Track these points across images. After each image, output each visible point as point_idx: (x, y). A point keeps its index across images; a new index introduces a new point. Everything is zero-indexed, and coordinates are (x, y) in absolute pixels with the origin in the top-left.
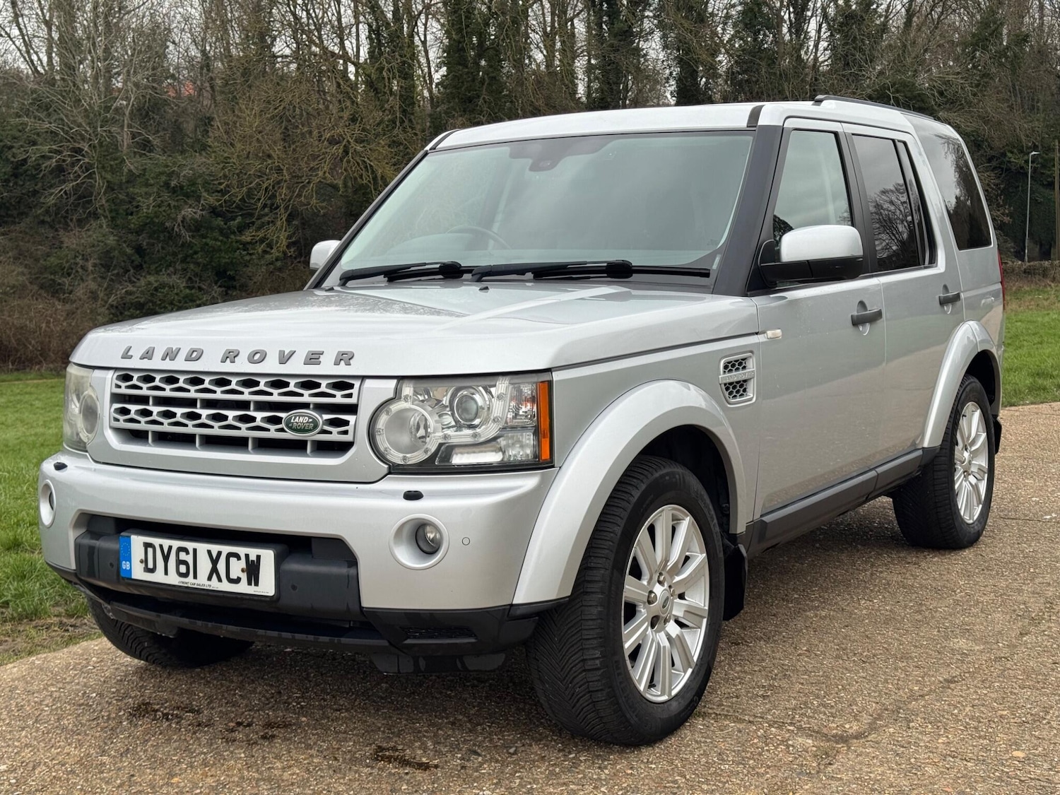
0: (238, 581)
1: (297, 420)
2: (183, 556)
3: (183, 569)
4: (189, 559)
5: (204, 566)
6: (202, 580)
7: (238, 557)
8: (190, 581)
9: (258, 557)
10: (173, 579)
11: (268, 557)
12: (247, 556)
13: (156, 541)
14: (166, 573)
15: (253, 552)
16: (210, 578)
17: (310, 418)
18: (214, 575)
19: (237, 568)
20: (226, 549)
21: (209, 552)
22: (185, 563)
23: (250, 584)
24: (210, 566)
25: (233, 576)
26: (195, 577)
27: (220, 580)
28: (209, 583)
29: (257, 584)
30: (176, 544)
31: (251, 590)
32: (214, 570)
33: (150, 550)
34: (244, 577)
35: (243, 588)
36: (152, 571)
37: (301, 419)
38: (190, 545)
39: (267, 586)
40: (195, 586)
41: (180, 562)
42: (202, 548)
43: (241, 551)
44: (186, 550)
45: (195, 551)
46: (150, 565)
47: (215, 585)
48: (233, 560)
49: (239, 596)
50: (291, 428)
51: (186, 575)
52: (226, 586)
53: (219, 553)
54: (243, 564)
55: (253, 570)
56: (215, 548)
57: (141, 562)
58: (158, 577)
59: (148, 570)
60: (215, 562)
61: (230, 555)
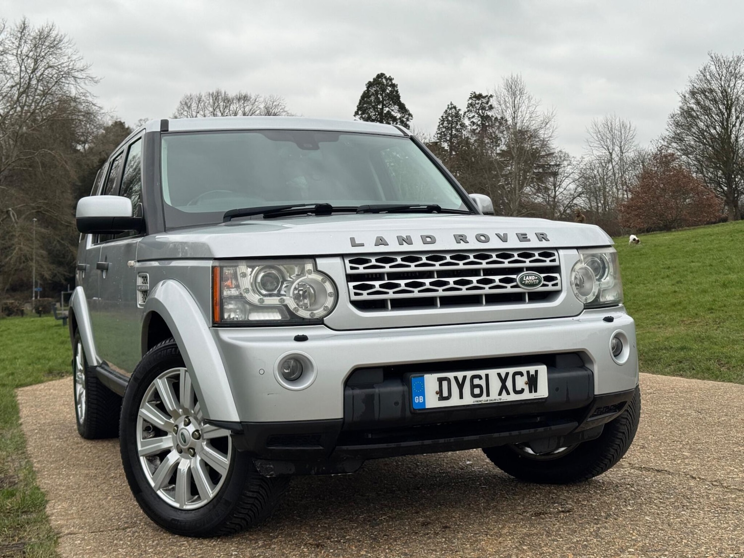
0: (522, 391)
1: (527, 278)
2: (476, 381)
3: (477, 391)
4: (483, 383)
5: (495, 385)
6: (494, 396)
7: (521, 374)
8: (484, 399)
9: (536, 372)
10: (468, 400)
11: (542, 370)
12: (528, 372)
13: (451, 375)
14: (461, 397)
15: (532, 369)
16: (500, 394)
17: (535, 276)
18: (504, 390)
19: (521, 382)
20: (512, 370)
21: (499, 375)
22: (480, 386)
23: (531, 392)
24: (500, 384)
25: (518, 388)
26: (488, 395)
27: (508, 393)
28: (500, 397)
29: (536, 391)
30: (469, 374)
31: (533, 396)
32: (504, 387)
33: (445, 384)
34: (526, 388)
35: (527, 396)
36: (447, 398)
37: (530, 277)
38: (482, 373)
39: (543, 391)
40: (489, 402)
41: (473, 386)
42: (493, 373)
43: (524, 369)
44: (480, 377)
45: (487, 376)
46: (445, 394)
47: (505, 398)
48: (518, 377)
49: (523, 402)
50: (524, 284)
51: (480, 395)
52: (513, 397)
53: (507, 374)
54: (525, 378)
55: (532, 382)
56: (503, 371)
57: (437, 393)
58: (455, 401)
59: (442, 398)
60: (503, 381)
61: (515, 374)
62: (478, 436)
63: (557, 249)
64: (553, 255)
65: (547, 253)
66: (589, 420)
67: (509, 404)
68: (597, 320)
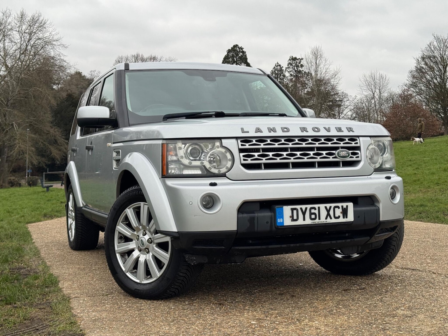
0: (339, 217)
2: (313, 211)
3: (313, 216)
4: (316, 212)
5: (324, 213)
6: (323, 220)
7: (338, 207)
8: (317, 221)
9: (347, 206)
10: (308, 221)
11: (350, 205)
12: (342, 206)
13: (298, 207)
14: (304, 219)
15: (344, 205)
16: (326, 218)
17: (346, 152)
18: (329, 217)
19: (338, 212)
20: (333, 205)
21: (326, 207)
22: (315, 214)
23: (344, 218)
24: (326, 213)
25: (337, 215)
26: (319, 219)
27: (331, 218)
28: (326, 220)
29: (347, 217)
30: (309, 206)
31: (345, 220)
32: (328, 215)
33: (295, 212)
34: (341, 216)
35: (342, 220)
36: (296, 220)
37: (343, 153)
38: (316, 206)
39: (351, 217)
40: (320, 223)
41: (311, 214)
42: (322, 206)
43: (340, 205)
44: (315, 209)
45: (319, 208)
46: (295, 218)
47: (329, 221)
48: (336, 209)
49: (339, 224)
50: (340, 156)
51: (315, 219)
52: (334, 221)
53: (330, 207)
54: (341, 210)
55: (345, 212)
56: (328, 205)
57: (290, 217)
58: (300, 222)
59: (293, 220)
60: (328, 211)
61: (335, 207)
62: (313, 243)
63: (358, 136)
64: (356, 140)
65: (353, 139)
66: (376, 236)
67: (332, 224)
68: (382, 178)
